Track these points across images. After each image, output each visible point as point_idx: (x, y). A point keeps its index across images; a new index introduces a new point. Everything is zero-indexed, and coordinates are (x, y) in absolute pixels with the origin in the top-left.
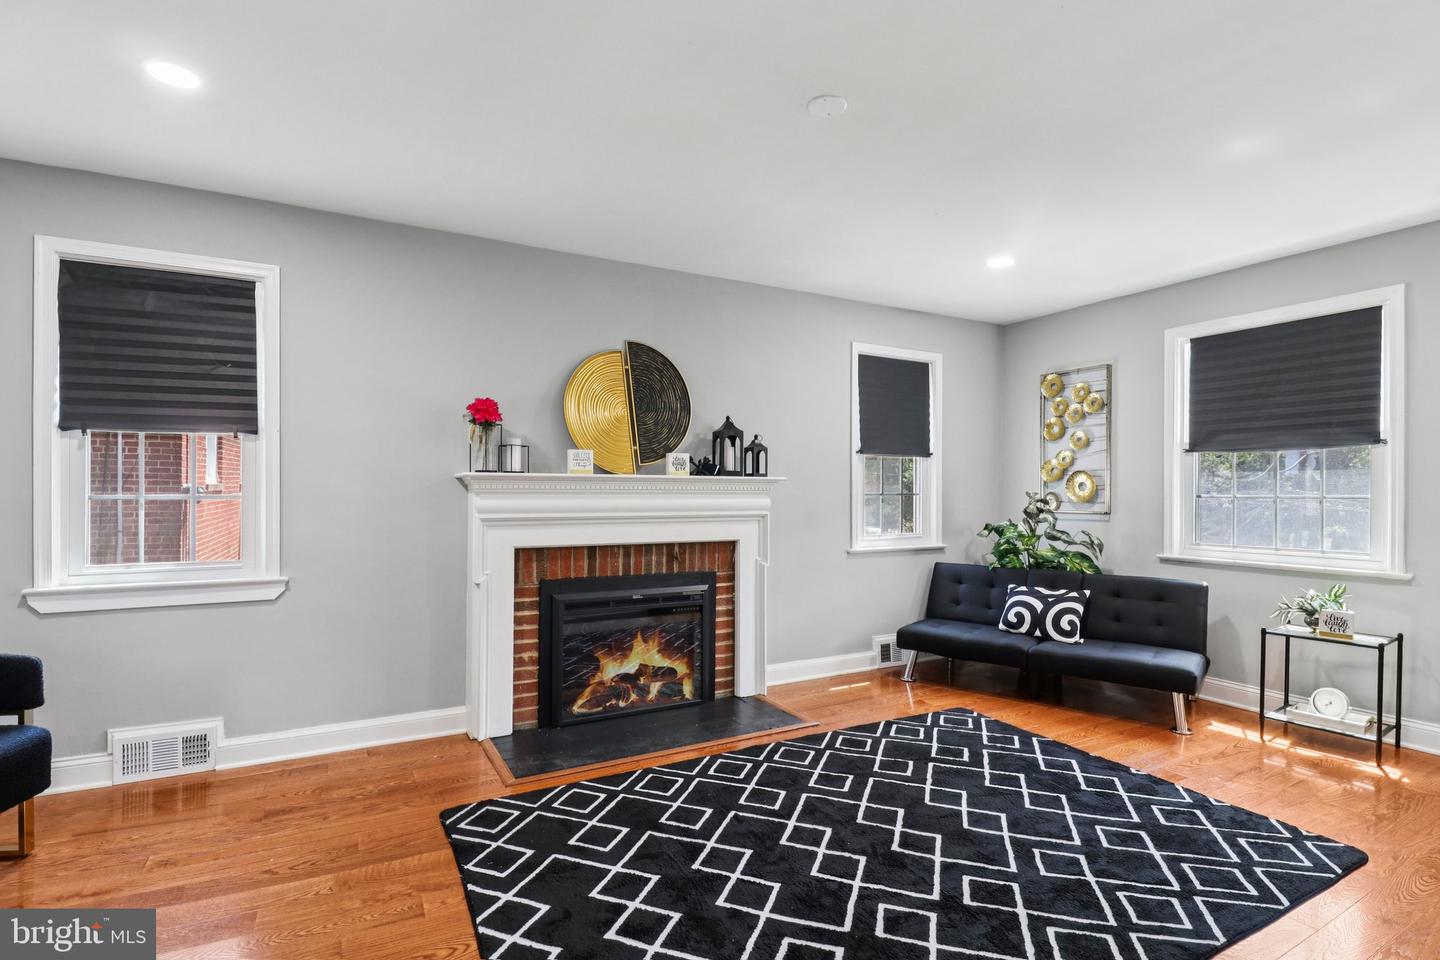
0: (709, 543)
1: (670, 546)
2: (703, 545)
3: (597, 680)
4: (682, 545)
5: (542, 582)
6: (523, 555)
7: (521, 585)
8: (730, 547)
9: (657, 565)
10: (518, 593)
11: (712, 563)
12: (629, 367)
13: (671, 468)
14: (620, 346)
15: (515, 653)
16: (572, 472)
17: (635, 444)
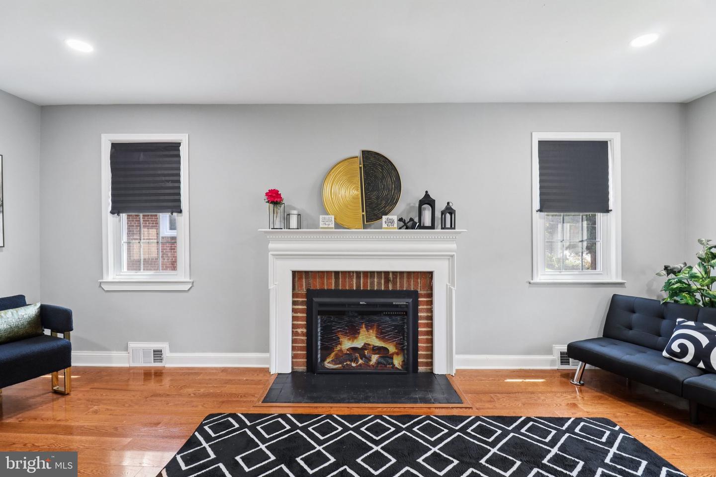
0: (414, 272)
1: (387, 273)
2: (409, 273)
3: (338, 348)
4: (394, 273)
5: (308, 290)
6: (297, 275)
7: (297, 291)
8: (430, 275)
9: (377, 285)
10: (294, 295)
11: (416, 284)
12: (362, 166)
13: (384, 225)
14: (358, 153)
15: (293, 328)
16: (322, 228)
17: (363, 211)
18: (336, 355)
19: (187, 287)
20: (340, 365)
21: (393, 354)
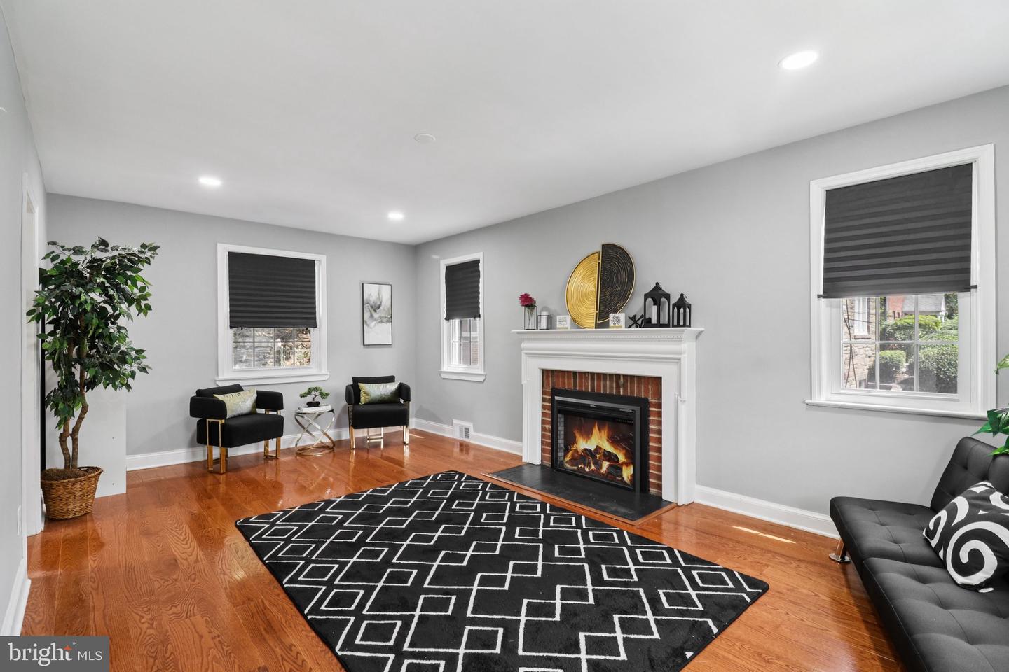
0: (645, 377)
1: (618, 376)
2: (640, 378)
3: (575, 448)
4: (625, 376)
5: (553, 389)
6: (546, 373)
7: (545, 389)
8: (657, 381)
9: (609, 388)
10: (544, 392)
11: (647, 391)
12: (600, 261)
13: (611, 324)
15: (542, 424)
16: (559, 328)
17: (597, 310)
18: (573, 455)
19: (481, 379)
20: (576, 468)
21: (622, 464)
